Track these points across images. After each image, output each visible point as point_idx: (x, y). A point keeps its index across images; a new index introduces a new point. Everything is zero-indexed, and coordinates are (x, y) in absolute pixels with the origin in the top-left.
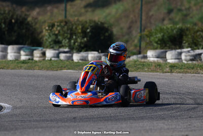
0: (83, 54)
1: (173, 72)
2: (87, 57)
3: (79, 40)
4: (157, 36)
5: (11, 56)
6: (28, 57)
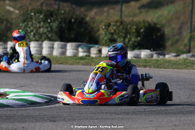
0: (137, 52)
2: (140, 54)
3: (133, 39)
5: (70, 52)
6: (85, 54)
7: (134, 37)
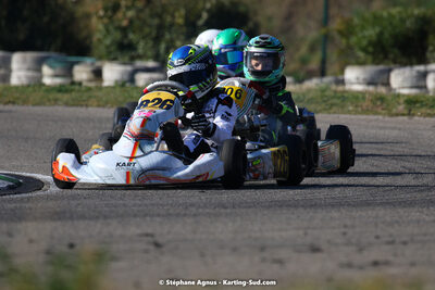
1: (414, 115)
4: (367, 33)
5: (19, 78)
7: (182, 37)
